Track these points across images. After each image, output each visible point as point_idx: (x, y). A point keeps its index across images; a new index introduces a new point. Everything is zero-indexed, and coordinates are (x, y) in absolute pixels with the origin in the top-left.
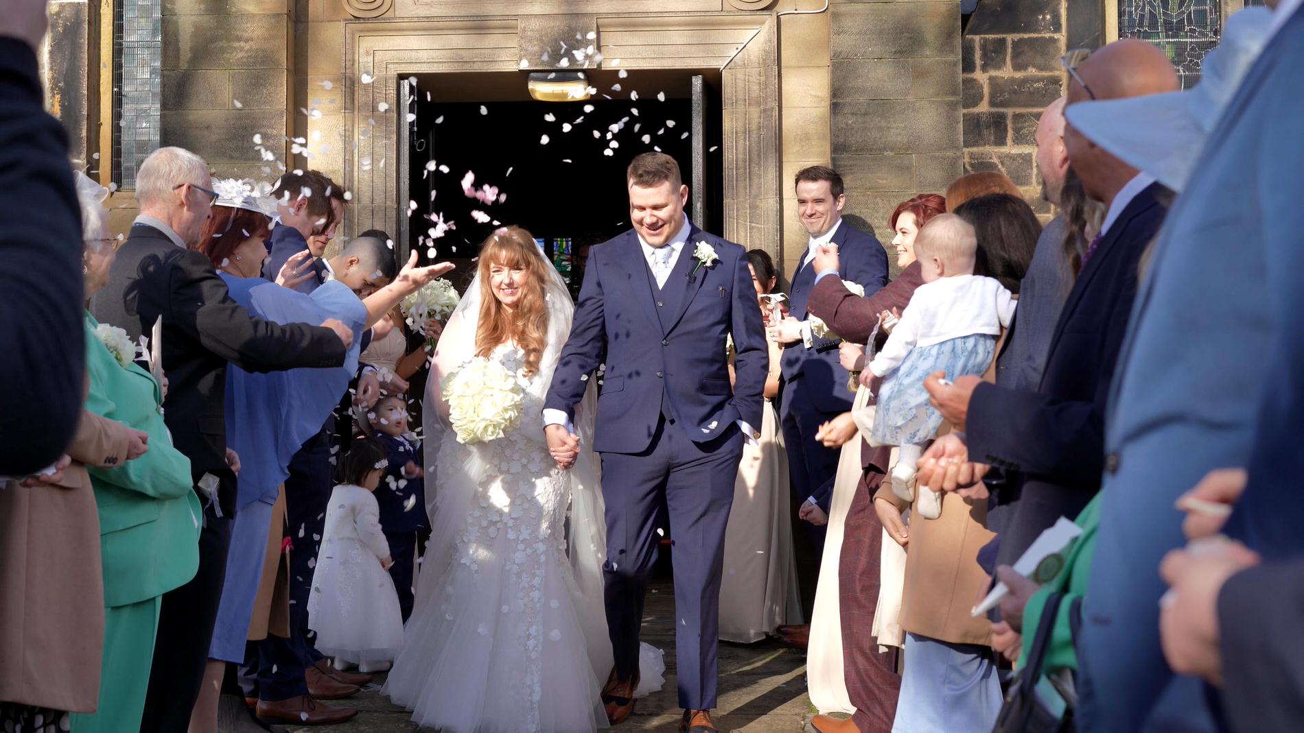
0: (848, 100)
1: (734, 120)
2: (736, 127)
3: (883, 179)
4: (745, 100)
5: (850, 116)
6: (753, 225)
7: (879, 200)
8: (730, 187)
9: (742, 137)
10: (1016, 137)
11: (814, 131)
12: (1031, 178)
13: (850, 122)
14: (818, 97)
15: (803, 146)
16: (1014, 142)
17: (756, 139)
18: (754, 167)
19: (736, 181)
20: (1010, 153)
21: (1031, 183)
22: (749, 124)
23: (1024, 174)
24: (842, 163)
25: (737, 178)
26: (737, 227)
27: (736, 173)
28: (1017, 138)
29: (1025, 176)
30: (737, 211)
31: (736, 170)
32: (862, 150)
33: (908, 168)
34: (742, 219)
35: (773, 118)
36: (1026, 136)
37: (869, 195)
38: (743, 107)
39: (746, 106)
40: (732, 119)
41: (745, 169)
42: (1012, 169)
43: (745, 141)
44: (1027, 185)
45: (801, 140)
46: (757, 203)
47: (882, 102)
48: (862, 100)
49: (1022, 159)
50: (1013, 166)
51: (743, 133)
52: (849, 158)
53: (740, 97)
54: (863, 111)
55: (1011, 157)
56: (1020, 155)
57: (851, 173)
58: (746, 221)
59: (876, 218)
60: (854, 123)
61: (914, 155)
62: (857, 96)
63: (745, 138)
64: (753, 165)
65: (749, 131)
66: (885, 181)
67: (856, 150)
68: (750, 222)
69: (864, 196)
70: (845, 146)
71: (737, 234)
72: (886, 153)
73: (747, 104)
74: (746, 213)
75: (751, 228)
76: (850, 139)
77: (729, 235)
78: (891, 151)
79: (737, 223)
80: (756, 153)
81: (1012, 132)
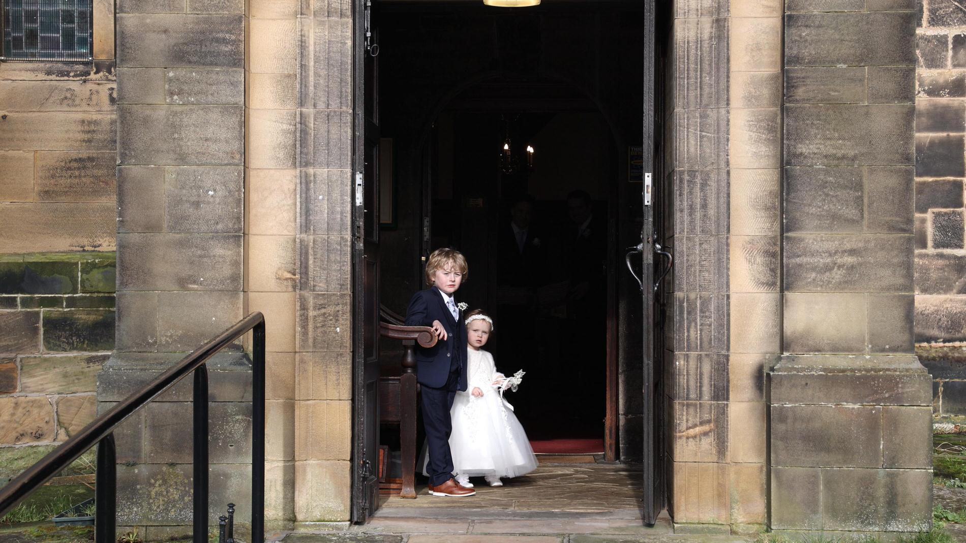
0: (802, 12)
1: (686, 30)
2: (688, 37)
3: (836, 91)
4: (697, 10)
5: (803, 29)
6: (704, 134)
7: (831, 112)
8: (681, 96)
9: (694, 47)
10: (932, 18)
11: (765, 42)
12: (946, 60)
13: (804, 34)
14: (770, 7)
15: (754, 56)
16: (929, 23)
17: (708, 49)
18: (705, 77)
19: (688, 90)
20: (925, 34)
21: (946, 66)
22: (701, 34)
23: (939, 57)
24: (795, 75)
25: (688, 88)
26: (688, 136)
27: (688, 83)
28: (933, 20)
29: (940, 58)
30: (688, 120)
31: (687, 79)
32: (815, 62)
33: (860, 80)
34: (692, 128)
35: (726, 28)
36: (943, 17)
37: (821, 107)
38: (695, 17)
39: (698, 15)
40: (684, 29)
41: (696, 78)
42: (927, 51)
43: (697, 51)
44: (942, 67)
45: (752, 50)
46: (708, 113)
47: (836, 14)
48: (816, 12)
49: (938, 40)
50: (928, 48)
51: (694, 42)
52: (801, 70)
53: (693, 7)
54: (817, 23)
55: (926, 39)
56: (935, 36)
57: (804, 85)
58: (696, 130)
59: (828, 130)
60: (807, 35)
61: (866, 68)
62: (811, 8)
63: (697, 48)
64: (704, 75)
65: (701, 41)
66: (837, 93)
67: (809, 62)
68: (700, 131)
69: (816, 108)
70: (798, 58)
71: (688, 142)
72: (838, 66)
73: (700, 14)
74: (696, 122)
75: (702, 137)
76: (803, 51)
77: (679, 143)
78: (844, 63)
79: (688, 132)
80: (707, 63)
81: (928, 13)
